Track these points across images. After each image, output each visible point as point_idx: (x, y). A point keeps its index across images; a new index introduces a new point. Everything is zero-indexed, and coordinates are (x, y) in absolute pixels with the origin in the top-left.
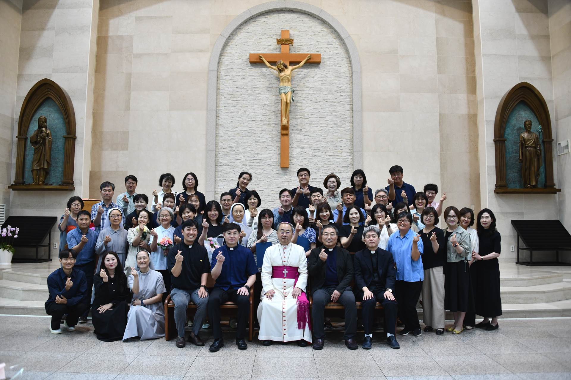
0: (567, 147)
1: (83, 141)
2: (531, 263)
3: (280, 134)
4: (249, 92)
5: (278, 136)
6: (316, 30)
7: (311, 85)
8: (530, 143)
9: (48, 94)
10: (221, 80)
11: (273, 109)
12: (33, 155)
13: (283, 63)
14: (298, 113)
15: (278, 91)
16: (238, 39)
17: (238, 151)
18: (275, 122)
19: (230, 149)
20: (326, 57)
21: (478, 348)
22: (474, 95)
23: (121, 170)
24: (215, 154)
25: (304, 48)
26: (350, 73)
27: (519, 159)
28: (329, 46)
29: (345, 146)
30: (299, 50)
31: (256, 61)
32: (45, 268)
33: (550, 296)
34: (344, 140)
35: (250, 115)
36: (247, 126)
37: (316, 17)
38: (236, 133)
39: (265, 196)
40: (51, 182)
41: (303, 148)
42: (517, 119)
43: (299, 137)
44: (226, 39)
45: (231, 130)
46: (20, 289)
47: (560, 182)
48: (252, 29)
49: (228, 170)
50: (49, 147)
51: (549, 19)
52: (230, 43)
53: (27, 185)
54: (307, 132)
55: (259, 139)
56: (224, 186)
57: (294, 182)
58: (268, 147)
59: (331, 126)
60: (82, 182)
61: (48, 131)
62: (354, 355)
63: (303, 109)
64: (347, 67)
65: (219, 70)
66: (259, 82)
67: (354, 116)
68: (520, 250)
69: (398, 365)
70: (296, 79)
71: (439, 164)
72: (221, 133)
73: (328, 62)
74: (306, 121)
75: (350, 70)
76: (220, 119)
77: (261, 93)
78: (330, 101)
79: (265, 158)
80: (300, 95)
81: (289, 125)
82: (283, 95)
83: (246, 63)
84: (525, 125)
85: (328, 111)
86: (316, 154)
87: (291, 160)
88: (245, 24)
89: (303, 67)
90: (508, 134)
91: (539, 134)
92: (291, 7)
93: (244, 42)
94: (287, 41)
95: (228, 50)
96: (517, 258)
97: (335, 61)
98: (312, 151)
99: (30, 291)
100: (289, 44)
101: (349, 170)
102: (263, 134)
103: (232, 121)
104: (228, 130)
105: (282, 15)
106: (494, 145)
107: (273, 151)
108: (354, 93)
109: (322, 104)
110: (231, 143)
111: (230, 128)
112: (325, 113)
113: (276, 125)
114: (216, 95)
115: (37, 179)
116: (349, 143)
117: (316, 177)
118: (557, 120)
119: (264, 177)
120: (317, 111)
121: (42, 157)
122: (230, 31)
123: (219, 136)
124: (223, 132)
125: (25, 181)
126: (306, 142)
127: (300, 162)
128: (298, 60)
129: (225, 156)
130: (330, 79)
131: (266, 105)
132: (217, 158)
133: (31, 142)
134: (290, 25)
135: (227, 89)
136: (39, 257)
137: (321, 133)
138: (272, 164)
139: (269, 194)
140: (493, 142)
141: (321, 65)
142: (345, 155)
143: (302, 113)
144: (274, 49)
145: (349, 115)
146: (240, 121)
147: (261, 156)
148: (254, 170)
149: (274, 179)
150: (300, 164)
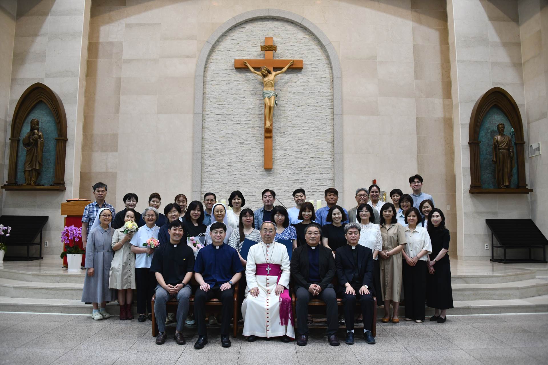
0: (538, 149)
1: (74, 143)
2: (505, 260)
3: (263, 137)
4: (235, 96)
5: (262, 139)
6: (298, 37)
7: (294, 90)
8: (503, 146)
9: (40, 97)
10: (207, 85)
11: (257, 113)
12: (25, 157)
13: (267, 69)
14: (281, 117)
15: (262, 96)
16: (224, 45)
17: (224, 153)
18: (259, 126)
19: (216, 151)
20: (308, 63)
21: (455, 343)
22: (449, 100)
23: (110, 170)
24: (201, 157)
25: (286, 54)
26: (330, 79)
27: (493, 160)
28: (311, 53)
29: (326, 148)
30: (283, 56)
31: (240, 66)
32: (36, 266)
33: (523, 293)
34: (326, 143)
35: (235, 118)
36: (232, 129)
37: (298, 25)
38: (221, 136)
39: (250, 197)
40: (42, 182)
41: (286, 150)
42: (490, 122)
43: (282, 139)
44: (212, 46)
45: (217, 133)
46: (11, 287)
47: (532, 183)
48: (237, 36)
49: (214, 171)
50: (41, 149)
51: (520, 28)
52: (216, 49)
53: (19, 185)
54: (290, 134)
55: (243, 141)
56: (210, 187)
57: (277, 183)
58: (253, 149)
59: (313, 129)
60: (73, 184)
61: (41, 133)
62: (335, 350)
63: (286, 113)
64: (328, 72)
65: (205, 75)
66: (243, 87)
67: (335, 120)
68: (494, 248)
69: (377, 360)
70: (279, 84)
71: (416, 165)
72: (207, 135)
73: (310, 67)
74: (289, 124)
75: (331, 75)
76: (206, 122)
77: (246, 97)
78: (312, 105)
79: (249, 160)
80: (283, 99)
81: (272, 128)
82: (267, 99)
83: (231, 68)
84: (498, 128)
85: (310, 115)
86: (299, 156)
87: (274, 162)
88: (230, 31)
89: (286, 72)
90: (482, 137)
91: (512, 136)
92: (275, 15)
93: (230, 49)
94: (270, 48)
95: (214, 56)
96: (491, 255)
97: (316, 66)
98: (295, 153)
99: (21, 288)
100: (272, 51)
101: (330, 171)
102: (247, 137)
103: (218, 124)
104: (214, 133)
105: (265, 22)
106: (468, 147)
107: (257, 153)
108: (334, 97)
109: (304, 108)
110: (216, 145)
111: (216, 131)
112: (307, 117)
113: (260, 128)
114: (202, 100)
115: (29, 180)
116: (330, 145)
118: (528, 123)
119: (248, 178)
120: (299, 115)
121: (34, 159)
122: (216, 38)
123: (205, 138)
124: (209, 135)
125: (17, 182)
126: (288, 144)
127: (283, 163)
128: (281, 66)
129: (210, 158)
130: (312, 84)
131: (250, 108)
132: (203, 160)
133: (23, 144)
134: (273, 32)
135: (213, 93)
136: (30, 255)
137: (303, 136)
138: (256, 166)
139: (253, 195)
140: (468, 144)
141: (303, 70)
142: (326, 157)
143: (285, 116)
144: (259, 55)
145: (330, 119)
146: (225, 125)
147: (245, 158)
148: (239, 171)
149: (258, 180)
150: (283, 165)
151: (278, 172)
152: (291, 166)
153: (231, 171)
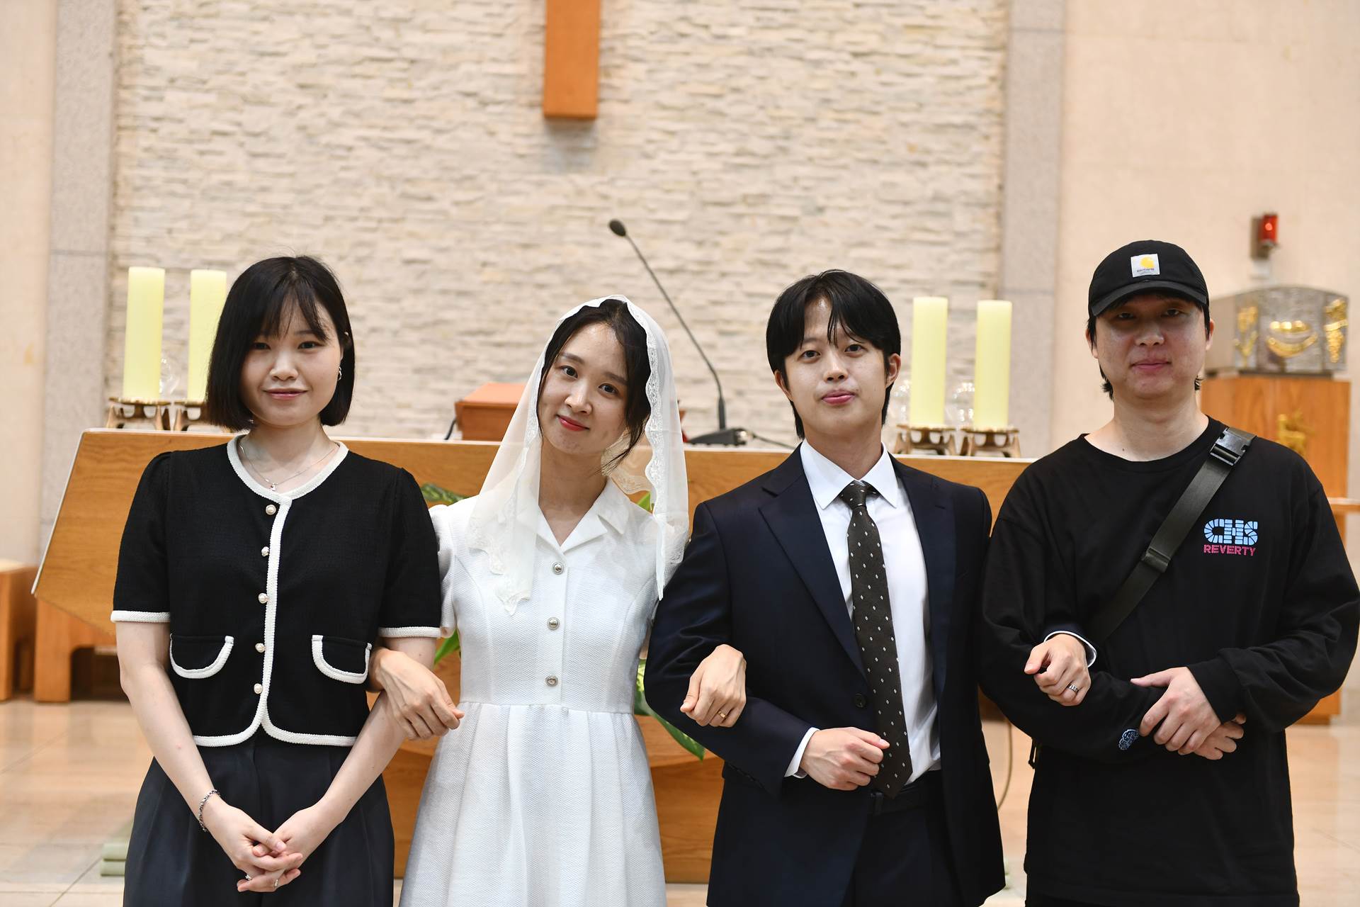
24: (111, 13)
49: (204, 122)
57: (627, 214)
79: (445, 51)
86: (774, 38)
87: (612, 70)
98: (749, 18)
101: (976, 148)
107: (496, 9)
117: (767, 189)
119: (435, 174)
127: (671, 87)
129: (181, 27)
132: (127, 40)
138: (489, 94)
142: (954, 53)
147: (418, 37)
148: (371, 127)
149: (501, 193)
150: (666, 98)
151: (637, 139)
152: (720, 105)
153: (322, 122)
